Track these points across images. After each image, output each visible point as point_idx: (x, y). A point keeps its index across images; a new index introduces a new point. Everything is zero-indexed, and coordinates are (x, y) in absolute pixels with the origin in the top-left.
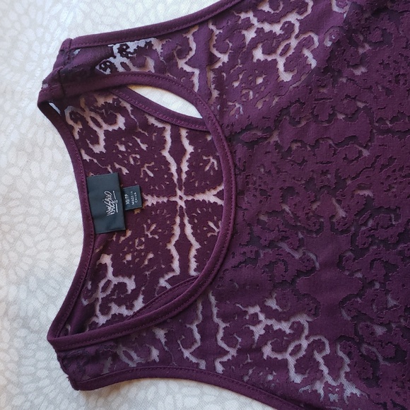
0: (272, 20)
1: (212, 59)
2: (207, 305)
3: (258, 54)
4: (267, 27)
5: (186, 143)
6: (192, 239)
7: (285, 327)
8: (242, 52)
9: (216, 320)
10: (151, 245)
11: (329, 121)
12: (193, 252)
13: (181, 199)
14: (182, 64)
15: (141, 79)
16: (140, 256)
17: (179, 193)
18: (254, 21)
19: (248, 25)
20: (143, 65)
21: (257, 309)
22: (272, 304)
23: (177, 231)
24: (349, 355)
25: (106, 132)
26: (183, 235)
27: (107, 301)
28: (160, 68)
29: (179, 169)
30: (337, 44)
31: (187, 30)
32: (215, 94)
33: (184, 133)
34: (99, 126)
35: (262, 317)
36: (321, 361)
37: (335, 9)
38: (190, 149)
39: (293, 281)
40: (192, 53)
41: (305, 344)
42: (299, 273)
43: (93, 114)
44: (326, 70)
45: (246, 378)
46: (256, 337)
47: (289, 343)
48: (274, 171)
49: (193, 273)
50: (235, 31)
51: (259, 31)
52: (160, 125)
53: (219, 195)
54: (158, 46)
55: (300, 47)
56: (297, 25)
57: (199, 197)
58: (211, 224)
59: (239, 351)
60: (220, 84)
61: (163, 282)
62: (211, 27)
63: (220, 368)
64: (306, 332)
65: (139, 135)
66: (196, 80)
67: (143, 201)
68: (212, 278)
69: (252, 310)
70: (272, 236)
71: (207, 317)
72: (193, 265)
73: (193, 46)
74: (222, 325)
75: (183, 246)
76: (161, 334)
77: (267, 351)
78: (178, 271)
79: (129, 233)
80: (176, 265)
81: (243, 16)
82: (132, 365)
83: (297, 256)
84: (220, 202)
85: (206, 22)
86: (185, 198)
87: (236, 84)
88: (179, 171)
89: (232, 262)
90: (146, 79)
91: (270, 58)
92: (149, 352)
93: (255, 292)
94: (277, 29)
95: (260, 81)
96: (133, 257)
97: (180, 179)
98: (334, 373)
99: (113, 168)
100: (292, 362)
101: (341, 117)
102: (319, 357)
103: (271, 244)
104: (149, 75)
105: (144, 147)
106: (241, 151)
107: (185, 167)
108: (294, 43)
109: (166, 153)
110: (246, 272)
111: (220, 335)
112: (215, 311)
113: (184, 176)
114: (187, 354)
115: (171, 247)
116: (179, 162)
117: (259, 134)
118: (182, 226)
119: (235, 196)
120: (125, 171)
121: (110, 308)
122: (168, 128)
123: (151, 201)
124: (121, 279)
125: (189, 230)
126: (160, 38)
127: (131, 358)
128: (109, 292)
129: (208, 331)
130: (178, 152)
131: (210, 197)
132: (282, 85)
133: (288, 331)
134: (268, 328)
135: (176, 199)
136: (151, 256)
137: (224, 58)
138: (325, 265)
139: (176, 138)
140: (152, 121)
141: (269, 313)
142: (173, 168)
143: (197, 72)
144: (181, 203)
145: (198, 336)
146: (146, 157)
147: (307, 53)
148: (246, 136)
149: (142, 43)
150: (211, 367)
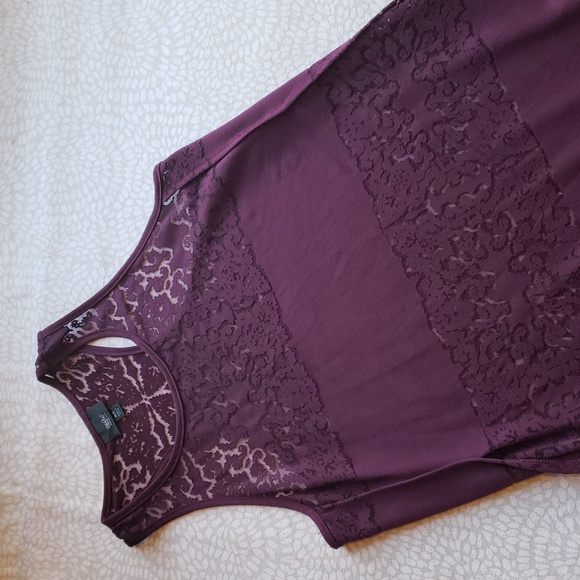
0: (153, 269)
1: (129, 308)
2: (187, 459)
3: (154, 294)
4: (152, 275)
5: (135, 364)
6: (163, 422)
7: (236, 452)
8: (144, 296)
9: (197, 466)
10: (141, 437)
11: (208, 317)
12: (167, 430)
13: (146, 400)
14: (114, 317)
15: (92, 337)
16: (136, 446)
17: (144, 397)
18: (143, 274)
19: (141, 278)
20: (91, 328)
21: (216, 449)
22: (223, 441)
23: (152, 421)
24: (275, 452)
25: (86, 378)
26: (157, 422)
27: (129, 483)
28: (102, 326)
29: (137, 382)
30: (194, 270)
31: (108, 296)
32: (139, 327)
33: (131, 358)
34: (81, 376)
35: (221, 452)
36: (264, 463)
37: (187, 249)
38: (139, 366)
39: (228, 422)
40: (116, 309)
41: (251, 457)
42: (230, 416)
43: (74, 371)
44: (194, 288)
45: (227, 494)
46: (223, 466)
47: (242, 460)
48: (191, 360)
49: (172, 443)
50: (135, 285)
51: (149, 279)
52: (115, 360)
53: (167, 388)
54: (94, 312)
55: (175, 280)
56: (168, 267)
57: (157, 394)
58: (170, 408)
59: (217, 479)
60: (140, 320)
61: (157, 457)
62: (122, 288)
63: (210, 495)
64: (249, 450)
65: (106, 371)
66: (125, 323)
67: (125, 411)
68: (183, 441)
69: (214, 450)
70: (206, 400)
71: (191, 467)
72: (170, 438)
73: (115, 303)
74: (201, 468)
75: (159, 428)
76: (168, 490)
77: (233, 472)
78: (162, 447)
79: (125, 435)
80: (160, 443)
81: (136, 274)
82: (159, 517)
83: (225, 405)
84: (169, 392)
85: (116, 286)
86: (149, 398)
87: (149, 316)
88: (138, 383)
89: (190, 426)
90: (96, 336)
91: (161, 294)
92: (166, 504)
93: (210, 438)
94: (158, 274)
95: (161, 309)
96: (134, 449)
97: (140, 388)
98: (273, 467)
99: (99, 398)
100: (248, 471)
101: (214, 312)
102: (261, 461)
103: (208, 405)
104: (97, 332)
105: (111, 377)
106: (168, 355)
107: (141, 379)
108: (171, 278)
109: (126, 376)
110: (200, 429)
111: (202, 474)
112: (193, 460)
113: (142, 385)
114: (188, 495)
115: (153, 433)
116: (136, 378)
117: (174, 341)
118: (154, 417)
119: (176, 384)
120: (107, 397)
121: (132, 488)
122: (121, 359)
123: (129, 409)
124: (132, 467)
125: (159, 418)
126: (94, 307)
127: (157, 513)
128: (128, 478)
129: (195, 476)
130: (133, 372)
131: (163, 391)
132: (173, 307)
133: (239, 454)
134: (227, 457)
135: (144, 401)
136: (143, 443)
137: (136, 304)
138: (241, 404)
139: (128, 363)
140: (110, 359)
141: (225, 447)
142: (134, 383)
143: (123, 318)
144: (148, 403)
145: (190, 481)
146: (115, 383)
147: (181, 282)
148: (167, 345)
149: (85, 315)
150: (205, 496)
